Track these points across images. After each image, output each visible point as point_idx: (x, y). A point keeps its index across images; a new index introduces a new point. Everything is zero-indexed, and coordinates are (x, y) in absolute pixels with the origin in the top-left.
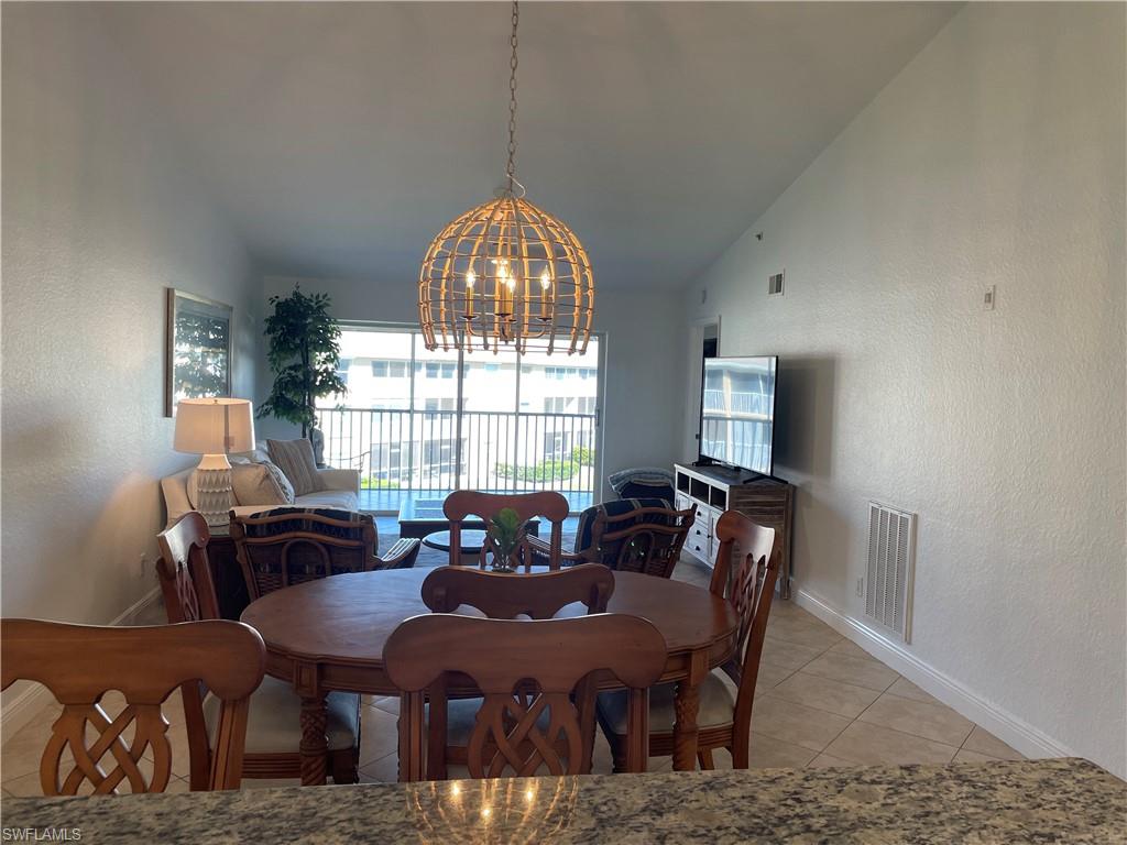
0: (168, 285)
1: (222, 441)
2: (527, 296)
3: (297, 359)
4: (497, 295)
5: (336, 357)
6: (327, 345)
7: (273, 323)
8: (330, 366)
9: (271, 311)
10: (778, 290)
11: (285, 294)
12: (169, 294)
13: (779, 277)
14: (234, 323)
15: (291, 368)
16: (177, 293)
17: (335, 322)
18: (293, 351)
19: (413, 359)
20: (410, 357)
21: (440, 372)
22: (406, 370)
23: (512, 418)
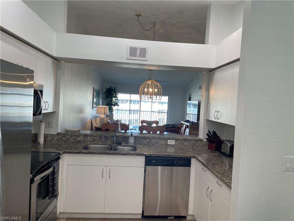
0: (94, 87)
1: (104, 113)
2: (153, 92)
3: (110, 99)
4: (149, 92)
5: (117, 99)
6: (116, 97)
7: (106, 93)
8: (116, 101)
9: (105, 90)
10: (200, 89)
11: (109, 87)
12: (94, 88)
13: (200, 86)
14: (100, 92)
15: (109, 101)
16: (95, 88)
17: (117, 92)
18: (109, 98)
19: (130, 100)
20: (130, 99)
21: (136, 103)
22: (129, 102)
23: (150, 112)
